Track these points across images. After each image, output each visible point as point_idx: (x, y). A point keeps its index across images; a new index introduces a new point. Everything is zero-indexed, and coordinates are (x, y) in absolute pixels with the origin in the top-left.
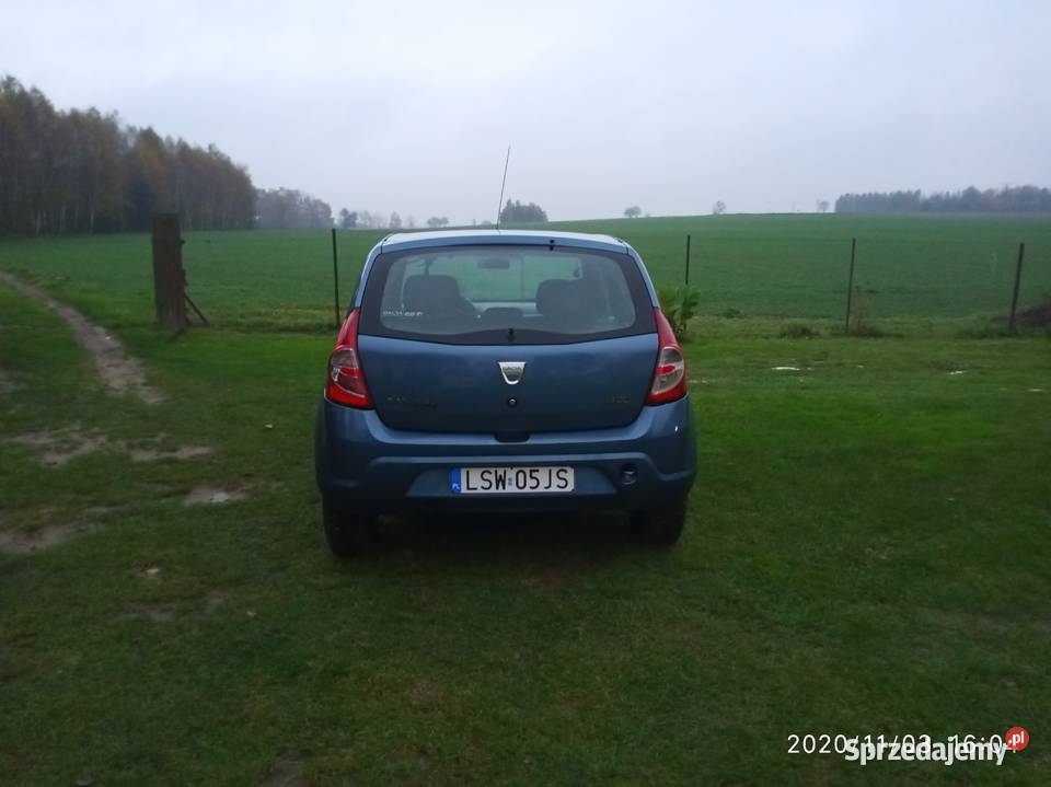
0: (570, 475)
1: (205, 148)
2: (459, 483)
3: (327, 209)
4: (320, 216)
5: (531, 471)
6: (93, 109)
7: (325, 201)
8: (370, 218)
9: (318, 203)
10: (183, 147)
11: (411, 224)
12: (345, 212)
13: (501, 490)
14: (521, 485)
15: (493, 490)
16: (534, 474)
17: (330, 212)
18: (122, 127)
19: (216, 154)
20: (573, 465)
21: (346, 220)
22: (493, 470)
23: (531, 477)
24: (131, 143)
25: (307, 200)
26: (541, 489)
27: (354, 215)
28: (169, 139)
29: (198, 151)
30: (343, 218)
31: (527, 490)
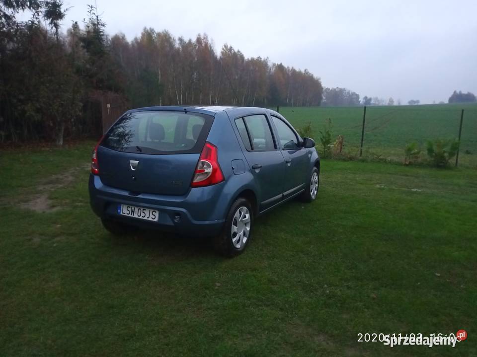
0: (157, 214)
1: (303, 71)
2: (120, 209)
3: (358, 97)
4: (354, 100)
5: (143, 210)
6: (259, 57)
7: (357, 93)
8: (378, 101)
9: (354, 94)
10: (294, 71)
11: (399, 104)
12: (366, 98)
13: (132, 216)
14: (139, 215)
15: (130, 215)
16: (144, 211)
17: (359, 98)
18: (270, 64)
19: (307, 73)
20: (158, 209)
21: (366, 101)
22: (130, 207)
23: (143, 212)
24: (273, 70)
25: (348, 93)
26: (146, 218)
27: (370, 99)
28: (288, 67)
29: (300, 73)
30: (364, 101)
31: (141, 217)
